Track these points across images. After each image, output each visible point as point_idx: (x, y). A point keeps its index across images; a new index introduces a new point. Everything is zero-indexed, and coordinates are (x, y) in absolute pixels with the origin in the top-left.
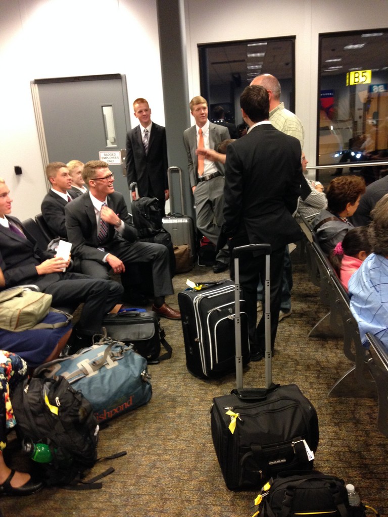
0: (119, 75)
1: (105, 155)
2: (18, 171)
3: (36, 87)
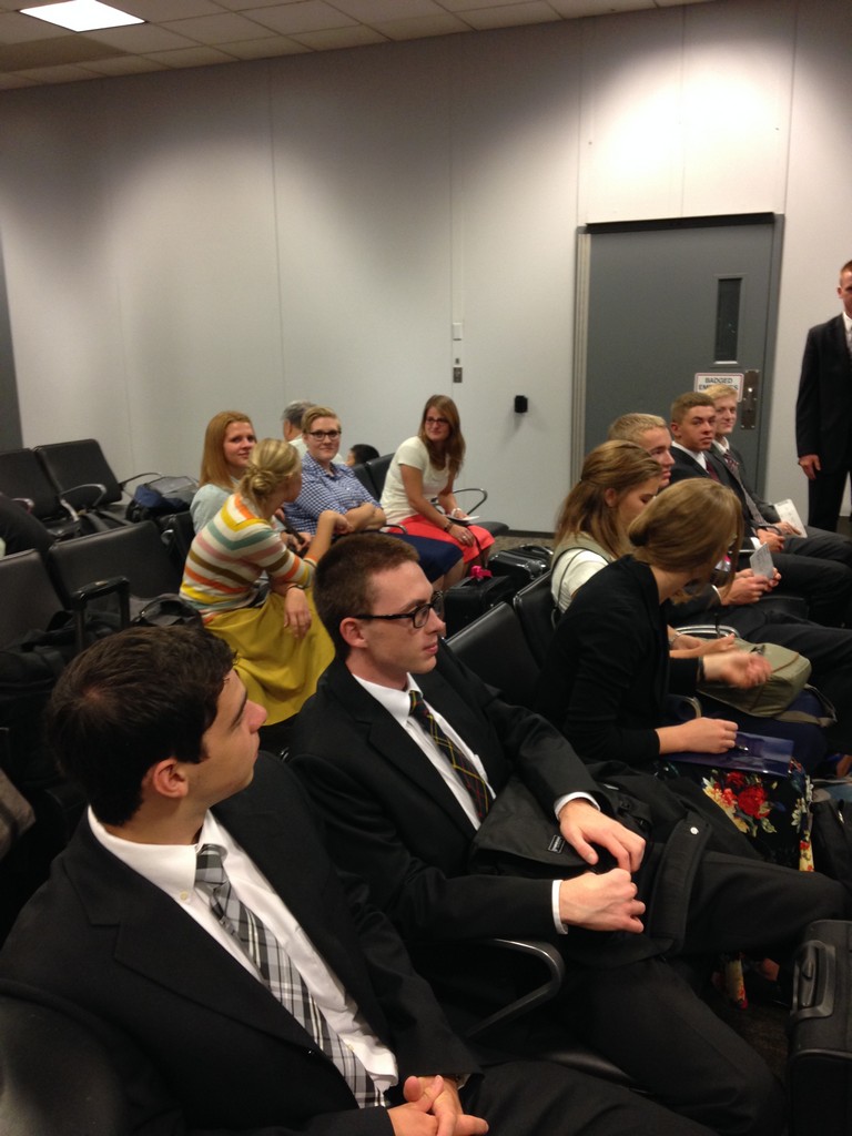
0: (770, 215)
1: (707, 380)
2: (521, 405)
3: (587, 240)
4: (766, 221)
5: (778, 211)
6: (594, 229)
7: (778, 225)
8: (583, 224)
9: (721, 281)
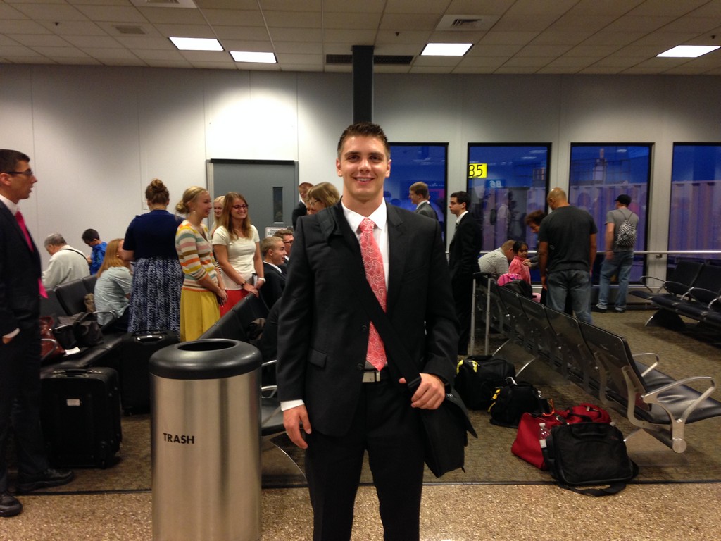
0: (293, 161)
3: (211, 166)
4: (291, 164)
5: (296, 160)
6: (213, 161)
7: (296, 166)
8: (209, 159)
9: (274, 188)
